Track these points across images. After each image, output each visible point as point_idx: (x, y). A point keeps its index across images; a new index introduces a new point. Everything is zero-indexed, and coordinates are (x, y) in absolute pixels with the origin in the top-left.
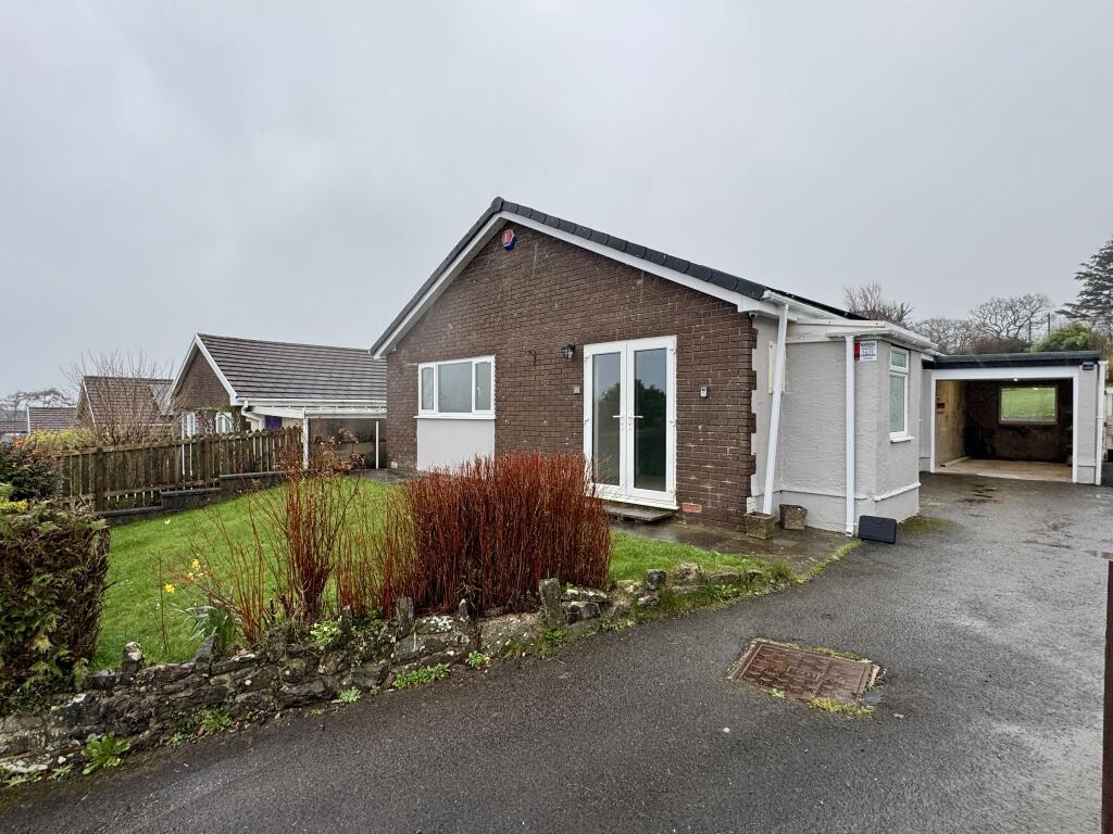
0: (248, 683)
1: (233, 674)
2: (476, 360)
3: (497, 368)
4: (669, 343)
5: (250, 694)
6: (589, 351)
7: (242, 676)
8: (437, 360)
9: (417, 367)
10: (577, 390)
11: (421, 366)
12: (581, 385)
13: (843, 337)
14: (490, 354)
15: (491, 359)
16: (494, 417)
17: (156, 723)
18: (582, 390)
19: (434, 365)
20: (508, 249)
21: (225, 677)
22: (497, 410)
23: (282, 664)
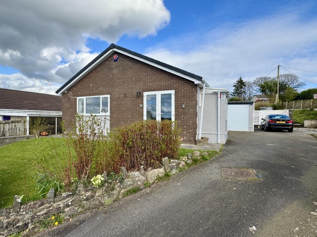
0: (70, 203)
1: (63, 201)
2: (101, 96)
3: (110, 99)
4: (172, 92)
5: (71, 208)
6: (145, 94)
7: (67, 201)
8: (85, 96)
9: (76, 99)
10: (141, 106)
11: (78, 98)
12: (143, 104)
13: (217, 92)
14: (108, 94)
15: (108, 96)
16: (109, 115)
17: (31, 225)
18: (143, 106)
19: (84, 98)
20: (116, 61)
21: (60, 203)
22: (111, 112)
23: (82, 195)
